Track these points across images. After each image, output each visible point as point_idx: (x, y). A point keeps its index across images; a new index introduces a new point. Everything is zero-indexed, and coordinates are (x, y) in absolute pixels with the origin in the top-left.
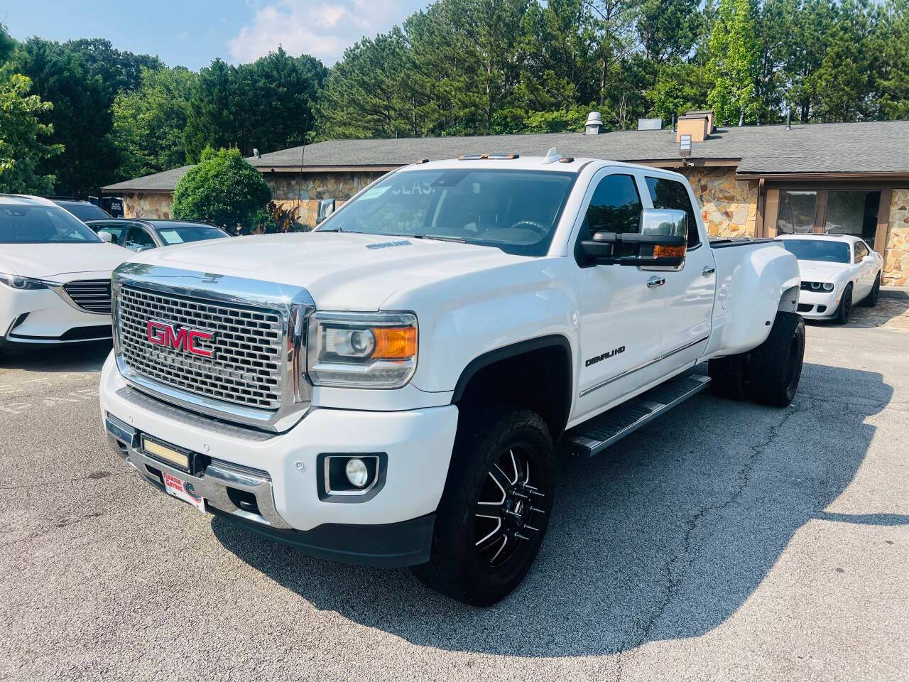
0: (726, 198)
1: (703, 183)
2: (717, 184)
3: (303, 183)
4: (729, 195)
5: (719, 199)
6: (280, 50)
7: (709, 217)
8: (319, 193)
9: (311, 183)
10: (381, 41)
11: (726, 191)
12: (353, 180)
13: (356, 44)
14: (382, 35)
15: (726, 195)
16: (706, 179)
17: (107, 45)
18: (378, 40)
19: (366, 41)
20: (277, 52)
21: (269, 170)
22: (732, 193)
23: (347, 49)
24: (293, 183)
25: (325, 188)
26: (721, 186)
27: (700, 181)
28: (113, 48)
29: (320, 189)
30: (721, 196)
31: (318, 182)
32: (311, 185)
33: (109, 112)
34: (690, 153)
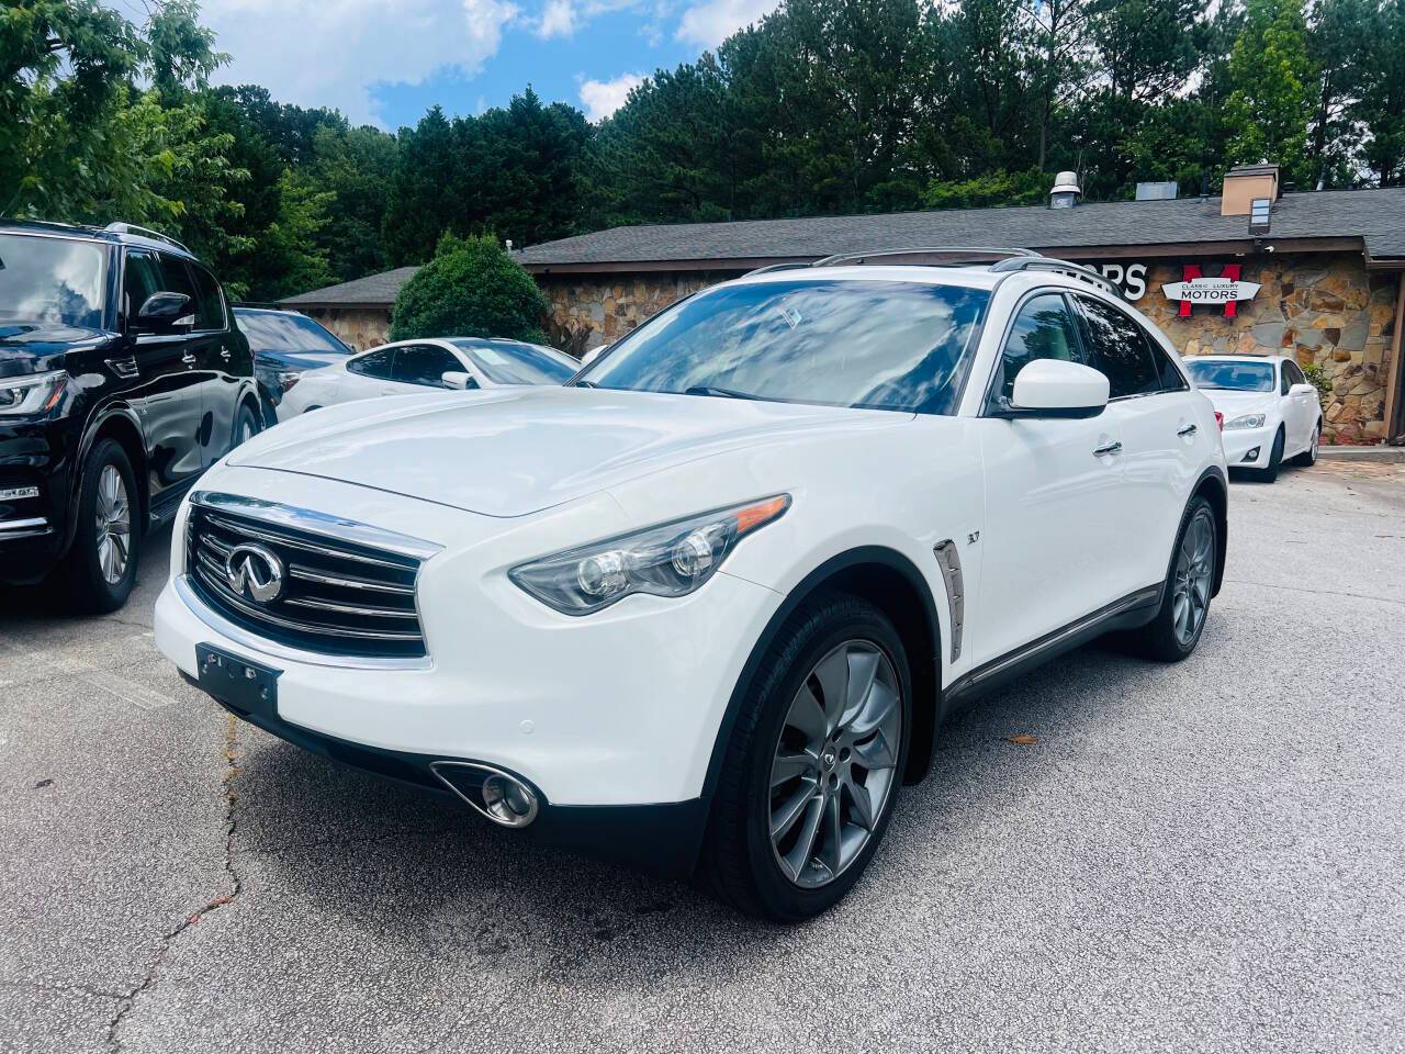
0: (1328, 305)
1: (1286, 279)
2: (1311, 281)
3: (595, 292)
4: (1333, 300)
5: (1314, 308)
6: (529, 93)
7: (1297, 339)
8: (621, 307)
9: (608, 290)
10: (685, 76)
11: (1327, 294)
12: (676, 284)
13: (646, 81)
14: (687, 66)
15: (1328, 300)
16: (1292, 274)
17: (262, 94)
18: (680, 73)
19: (662, 76)
20: (524, 97)
21: (542, 271)
22: (1340, 296)
23: (632, 90)
24: (578, 291)
25: (631, 298)
26: (1318, 285)
27: (1279, 277)
28: (272, 100)
29: (622, 301)
30: (1319, 302)
31: (619, 290)
32: (607, 293)
33: (275, 189)
34: (1267, 229)
